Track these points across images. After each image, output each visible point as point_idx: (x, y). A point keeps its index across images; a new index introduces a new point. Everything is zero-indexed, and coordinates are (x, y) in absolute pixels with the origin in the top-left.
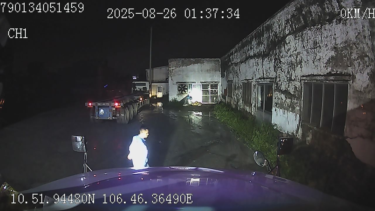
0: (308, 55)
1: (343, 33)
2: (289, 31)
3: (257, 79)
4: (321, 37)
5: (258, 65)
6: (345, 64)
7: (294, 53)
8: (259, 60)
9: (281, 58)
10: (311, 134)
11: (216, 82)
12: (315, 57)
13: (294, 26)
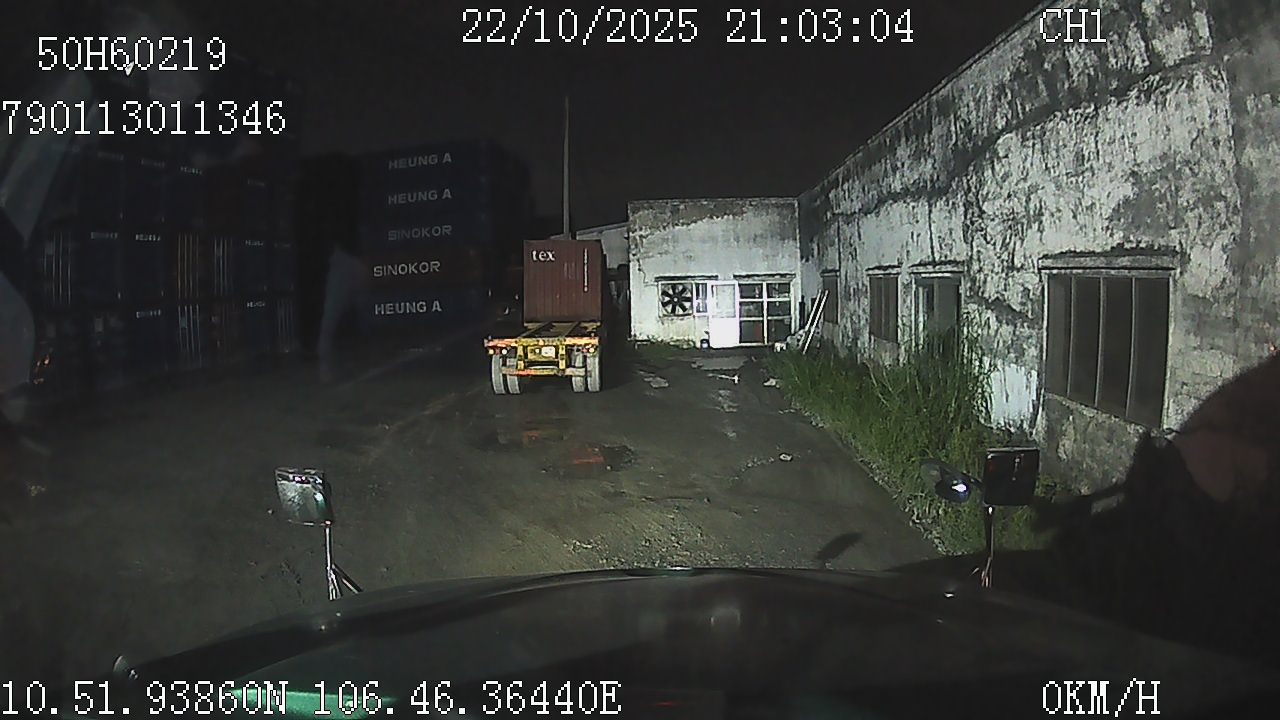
0: (1059, 195)
1: (1157, 132)
2: (1005, 119)
3: (913, 266)
4: (1097, 142)
5: (917, 222)
6: (1162, 220)
7: (1020, 186)
8: (918, 206)
9: (983, 202)
10: (1072, 427)
11: (782, 275)
12: (1079, 199)
13: (1021, 104)
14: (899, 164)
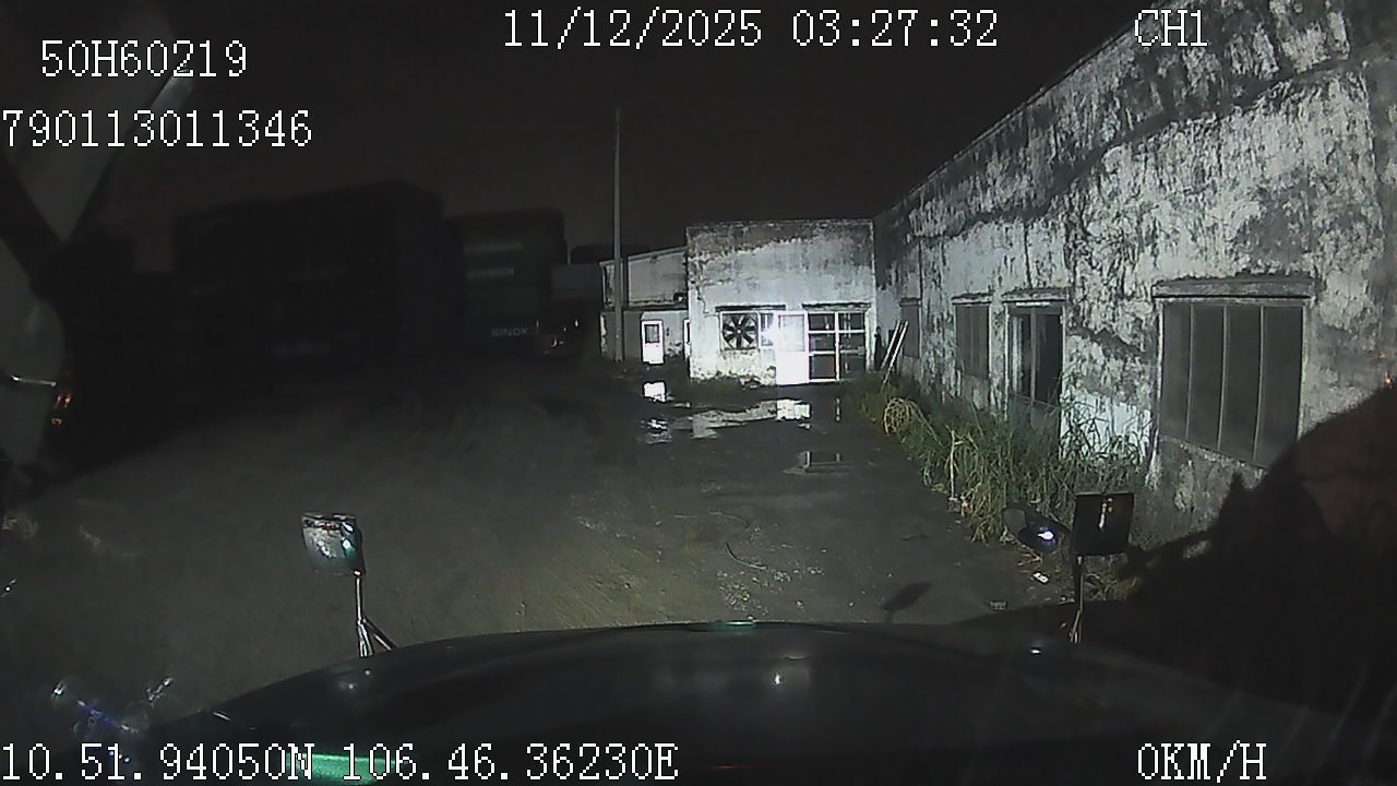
0: (1175, 215)
1: (1288, 145)
2: (1113, 131)
3: (1006, 294)
4: (1219, 156)
5: (1011, 245)
6: (1293, 243)
7: (1131, 205)
8: (1011, 228)
9: (1088, 223)
10: (1190, 473)
11: (857, 305)
12: (1200, 220)
13: (1131, 114)
14: (990, 182)
